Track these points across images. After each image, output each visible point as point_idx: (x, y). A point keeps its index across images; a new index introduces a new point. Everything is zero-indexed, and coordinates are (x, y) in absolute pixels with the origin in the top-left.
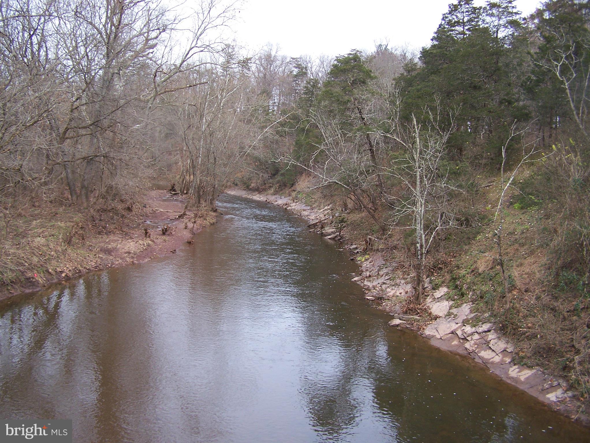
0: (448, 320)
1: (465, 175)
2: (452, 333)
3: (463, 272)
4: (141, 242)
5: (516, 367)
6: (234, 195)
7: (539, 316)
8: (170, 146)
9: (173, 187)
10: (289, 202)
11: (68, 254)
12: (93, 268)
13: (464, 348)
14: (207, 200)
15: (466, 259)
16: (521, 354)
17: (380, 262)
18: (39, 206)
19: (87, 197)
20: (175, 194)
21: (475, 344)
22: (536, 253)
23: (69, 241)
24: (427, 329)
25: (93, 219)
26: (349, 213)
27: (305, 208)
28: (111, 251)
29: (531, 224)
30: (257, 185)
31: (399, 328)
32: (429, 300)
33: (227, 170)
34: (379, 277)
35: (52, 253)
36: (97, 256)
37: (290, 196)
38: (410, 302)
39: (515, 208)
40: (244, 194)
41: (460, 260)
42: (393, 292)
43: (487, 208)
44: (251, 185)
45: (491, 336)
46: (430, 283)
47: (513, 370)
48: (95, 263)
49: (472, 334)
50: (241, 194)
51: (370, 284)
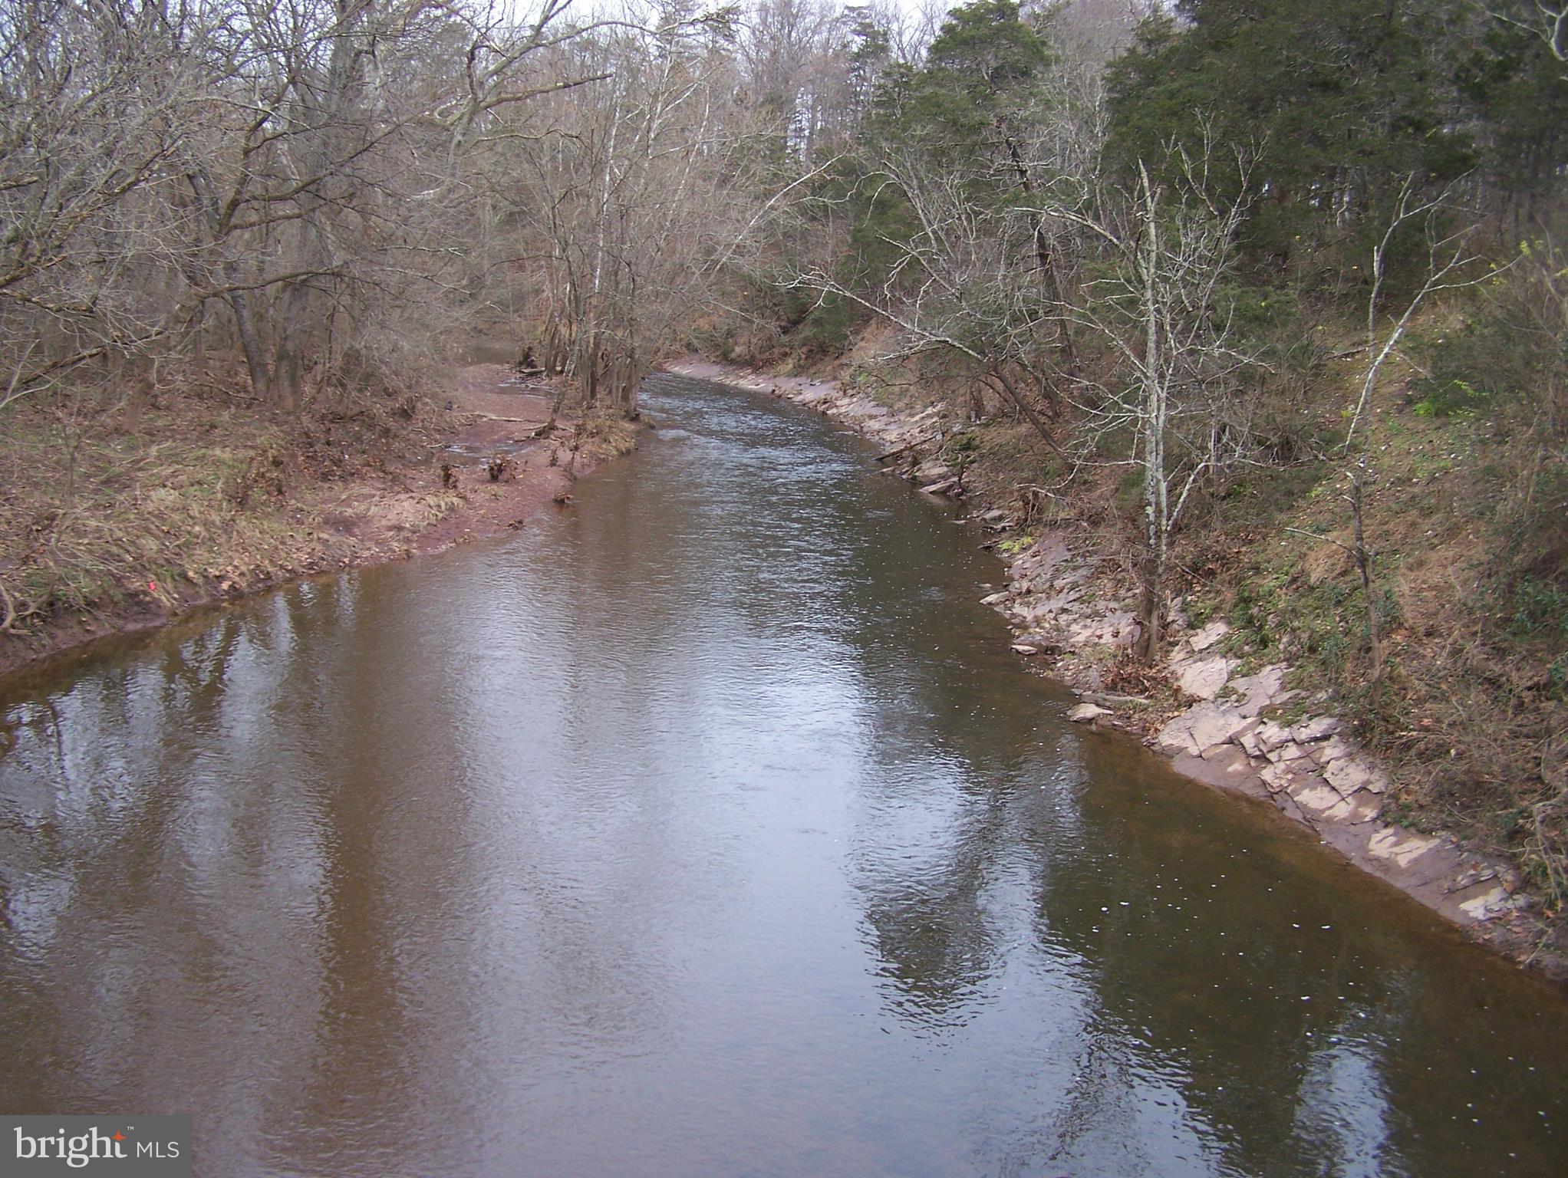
0: (1223, 708)
1: (1284, 324)
2: (1231, 741)
3: (1269, 582)
4: (431, 500)
5: (1390, 831)
6: (690, 375)
7: (1454, 699)
8: (521, 247)
9: (527, 356)
10: (835, 394)
11: (238, 532)
12: (303, 567)
13: (1259, 782)
14: (614, 391)
15: (1280, 549)
16: (1404, 798)
17: (1058, 553)
18: (168, 408)
19: (294, 384)
20: (531, 374)
21: (1288, 770)
22: (1464, 533)
23: (241, 500)
24: (1167, 730)
25: (308, 440)
26: (987, 425)
27: (874, 411)
28: (353, 524)
29: (1457, 456)
30: (749, 351)
31: (1094, 727)
32: (1177, 654)
33: (666, 309)
34: (1053, 593)
35: (197, 528)
36: (315, 536)
37: (835, 379)
38: (1127, 660)
39: (1418, 415)
40: (714, 373)
41: (1263, 551)
42: (1087, 633)
43: (1344, 413)
44: (733, 350)
45: (1331, 751)
46: (1183, 611)
47: (1381, 840)
48: (308, 554)
49: (1282, 745)
50: (708, 374)
51: (1028, 613)
